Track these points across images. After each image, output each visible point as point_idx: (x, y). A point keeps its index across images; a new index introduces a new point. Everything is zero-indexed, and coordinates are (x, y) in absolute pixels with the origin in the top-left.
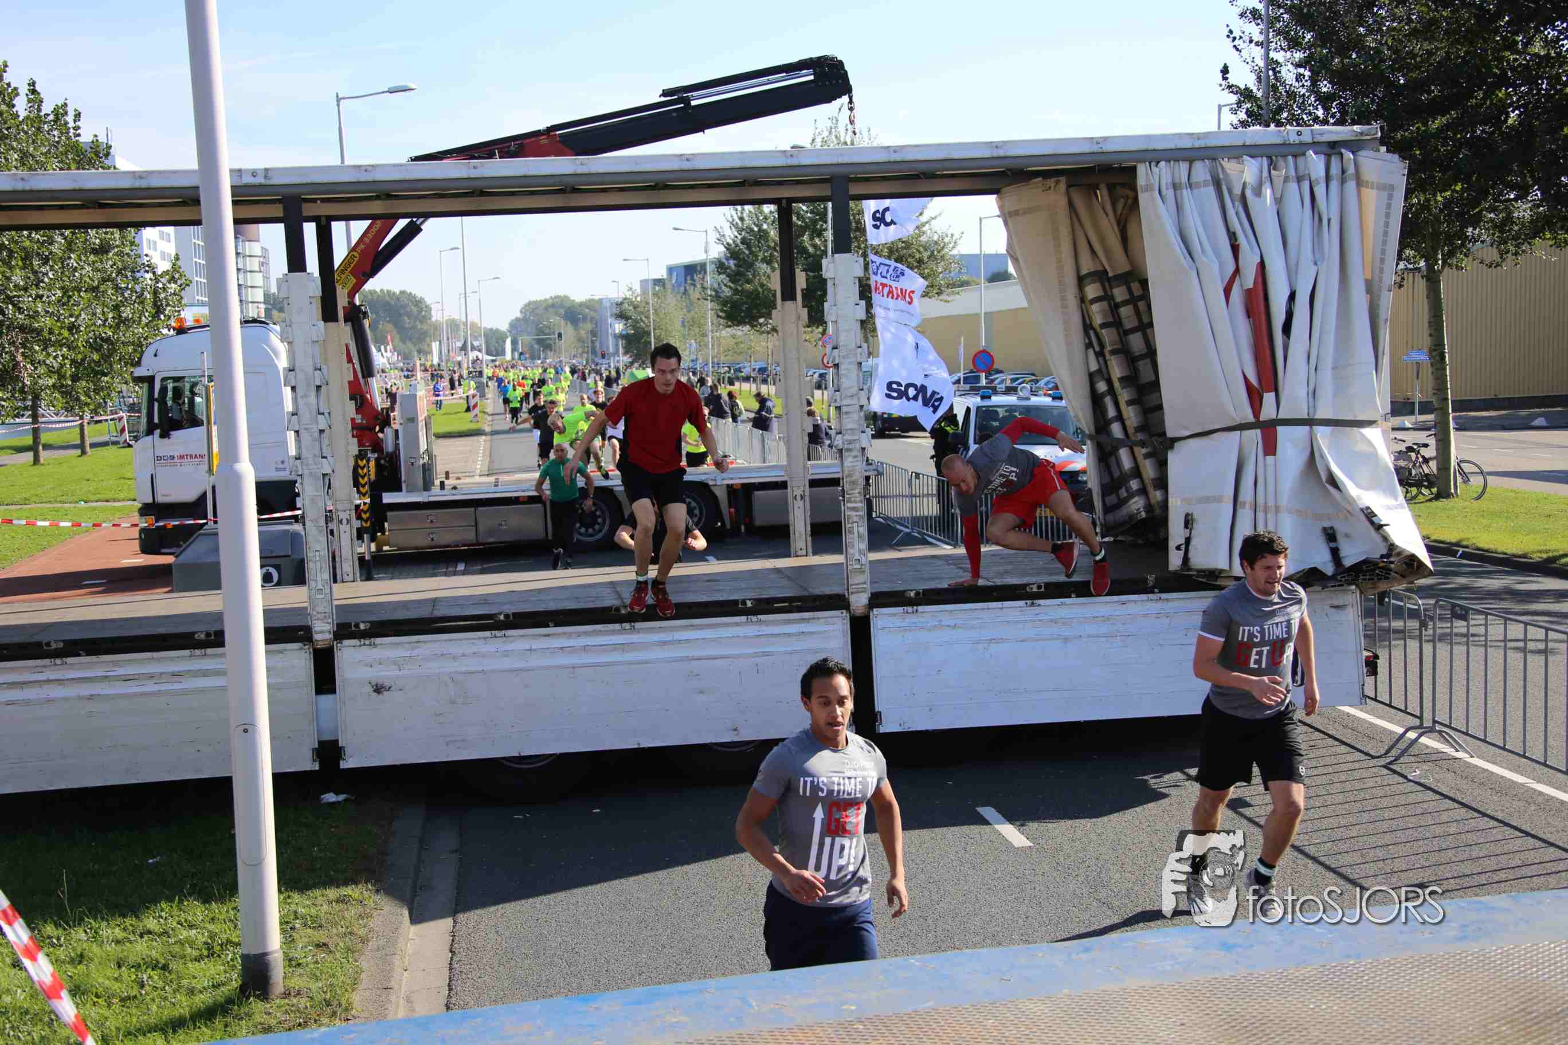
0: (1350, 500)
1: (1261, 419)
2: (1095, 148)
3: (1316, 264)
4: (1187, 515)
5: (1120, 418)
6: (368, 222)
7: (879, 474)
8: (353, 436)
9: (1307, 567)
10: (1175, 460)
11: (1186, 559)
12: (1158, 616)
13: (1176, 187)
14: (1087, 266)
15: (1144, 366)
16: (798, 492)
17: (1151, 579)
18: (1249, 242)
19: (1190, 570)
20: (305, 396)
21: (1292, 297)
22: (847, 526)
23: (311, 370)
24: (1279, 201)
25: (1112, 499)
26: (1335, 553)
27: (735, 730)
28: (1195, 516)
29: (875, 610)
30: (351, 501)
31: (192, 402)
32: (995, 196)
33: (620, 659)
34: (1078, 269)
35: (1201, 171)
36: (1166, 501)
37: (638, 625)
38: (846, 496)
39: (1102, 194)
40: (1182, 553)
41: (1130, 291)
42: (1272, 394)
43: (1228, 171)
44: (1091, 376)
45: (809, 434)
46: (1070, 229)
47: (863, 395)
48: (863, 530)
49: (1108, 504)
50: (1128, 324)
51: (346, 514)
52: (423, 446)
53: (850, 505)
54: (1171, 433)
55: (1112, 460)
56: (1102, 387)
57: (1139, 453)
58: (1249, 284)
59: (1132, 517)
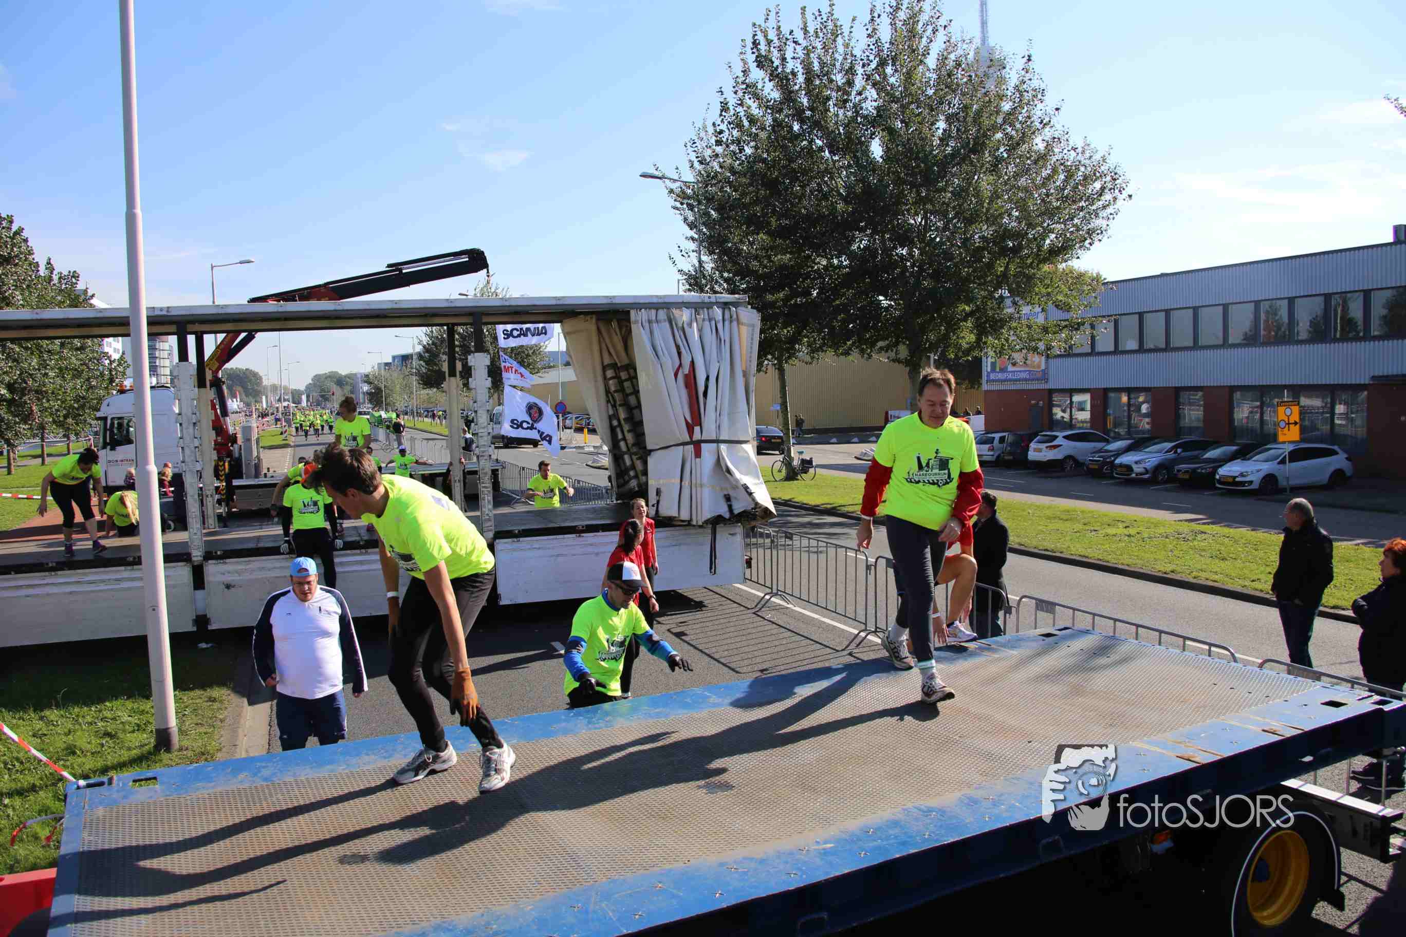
0: (737, 481)
1: (693, 440)
2: (609, 301)
3: (718, 362)
5: (624, 439)
6: (224, 335)
7: (504, 468)
8: (215, 449)
9: (716, 514)
10: (651, 461)
11: (657, 511)
13: (650, 322)
14: (607, 361)
15: (636, 412)
16: (457, 479)
18: (686, 350)
20: (187, 428)
21: (708, 378)
22: (481, 496)
23: (190, 414)
24: (700, 330)
25: (621, 481)
26: (730, 507)
28: (661, 489)
29: (497, 539)
30: (213, 483)
31: (128, 431)
32: (559, 325)
34: (603, 363)
35: (662, 314)
36: (647, 482)
37: (369, 550)
38: (482, 481)
39: (614, 324)
41: (629, 374)
42: (699, 427)
43: (677, 316)
44: (610, 418)
45: (464, 448)
46: (598, 341)
47: (490, 427)
48: (491, 498)
50: (628, 391)
51: (209, 491)
52: (255, 454)
53: (483, 485)
54: (649, 447)
55: (621, 461)
56: (615, 423)
57: (634, 457)
58: (687, 372)
59: (631, 490)
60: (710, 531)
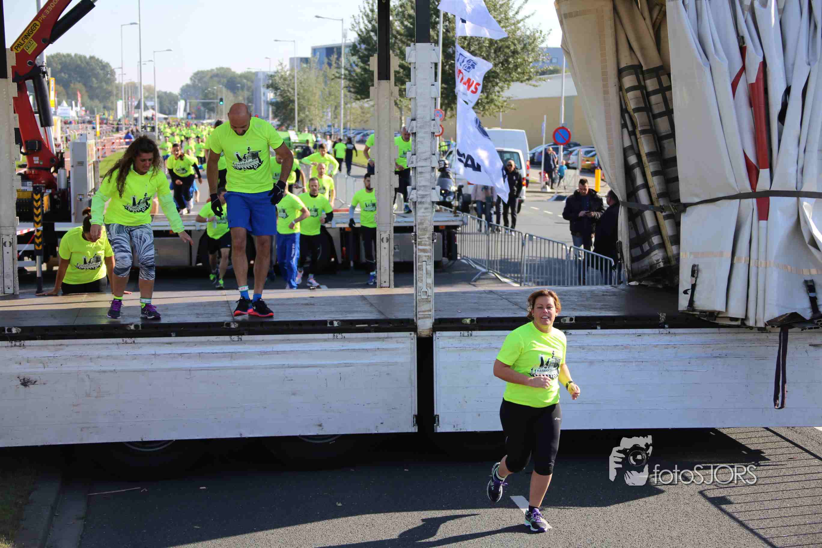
1: (757, 190)
3: (809, 64)
4: (694, 266)
5: (646, 185)
9: (789, 311)
10: (686, 222)
11: (691, 302)
12: (667, 347)
14: (626, 61)
15: (666, 143)
16: (385, 236)
17: (663, 317)
18: (754, 46)
19: (694, 310)
21: (788, 91)
22: (417, 264)
24: (781, 13)
25: (637, 252)
26: (814, 301)
27: (320, 425)
28: (700, 267)
29: (437, 333)
30: (17, 227)
33: (230, 365)
34: (618, 64)
36: (678, 254)
38: (418, 240)
39: (641, 2)
40: (688, 296)
41: (660, 83)
42: (767, 171)
44: (625, 151)
46: (613, 30)
48: (431, 268)
49: (634, 256)
50: (656, 110)
51: (9, 237)
52: (91, 185)
53: (420, 247)
54: (684, 199)
55: (639, 220)
56: (633, 160)
57: (660, 215)
58: (753, 80)
59: (652, 266)
60: (778, 338)
